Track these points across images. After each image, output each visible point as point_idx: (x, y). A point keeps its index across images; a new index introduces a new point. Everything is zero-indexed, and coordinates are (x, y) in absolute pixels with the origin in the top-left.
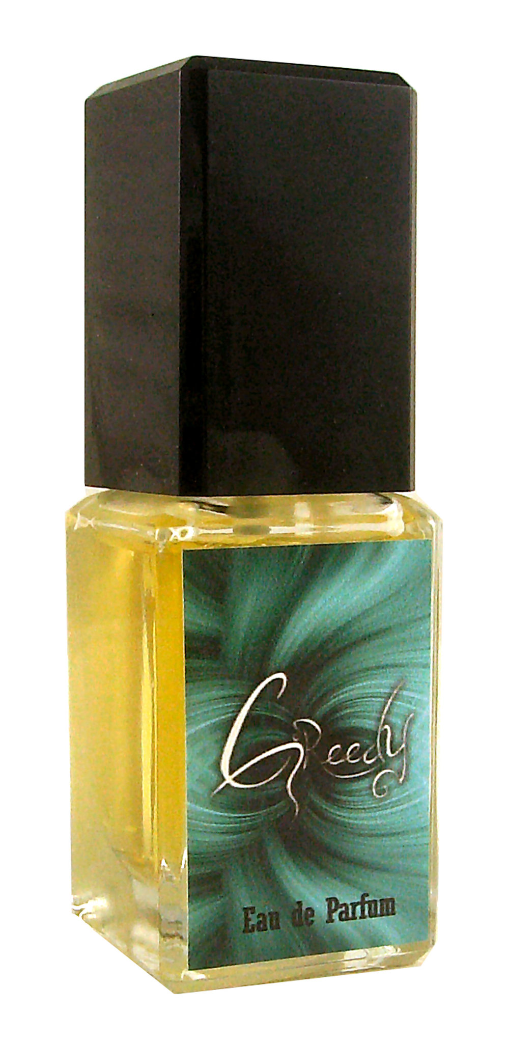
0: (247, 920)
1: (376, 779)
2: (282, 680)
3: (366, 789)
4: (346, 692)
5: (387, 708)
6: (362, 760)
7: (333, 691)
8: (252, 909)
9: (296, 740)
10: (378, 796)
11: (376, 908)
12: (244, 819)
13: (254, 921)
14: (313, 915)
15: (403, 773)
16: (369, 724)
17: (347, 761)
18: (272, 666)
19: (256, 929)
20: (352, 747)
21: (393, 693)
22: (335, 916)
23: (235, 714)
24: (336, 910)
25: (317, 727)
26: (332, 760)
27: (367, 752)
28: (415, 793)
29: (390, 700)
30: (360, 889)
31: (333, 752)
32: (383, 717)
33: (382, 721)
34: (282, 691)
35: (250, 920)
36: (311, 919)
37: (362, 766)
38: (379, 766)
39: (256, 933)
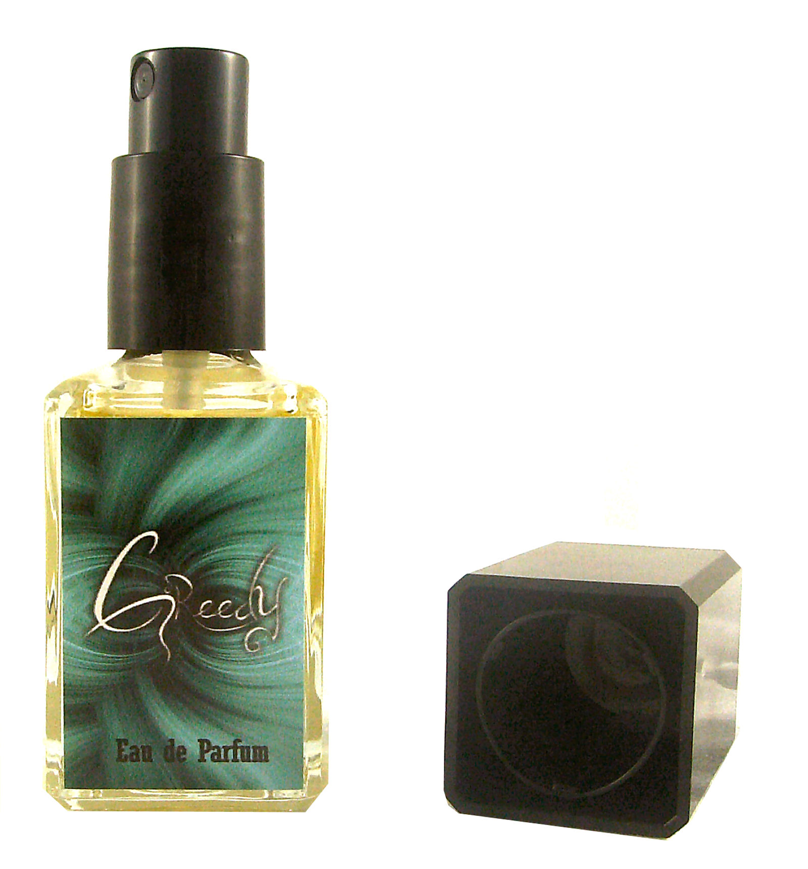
0: (120, 750)
1: (248, 635)
2: (153, 538)
3: (237, 643)
4: (217, 553)
5: (259, 570)
6: (234, 617)
7: (204, 551)
8: (126, 742)
9: (167, 593)
10: (250, 651)
11: (249, 753)
12: (116, 659)
13: (127, 751)
14: (185, 753)
15: (277, 631)
16: (241, 584)
17: (219, 615)
18: (144, 524)
19: (128, 759)
20: (224, 603)
21: (265, 557)
22: (207, 756)
23: (107, 565)
24: (207, 751)
25: (189, 582)
26: (203, 614)
27: (240, 609)
28: (289, 651)
29: (262, 564)
30: (233, 734)
31: (205, 606)
32: (255, 578)
33: (254, 581)
34: (154, 547)
35: (123, 750)
36: (184, 756)
37: (233, 622)
38: (251, 623)
39: (129, 763)
